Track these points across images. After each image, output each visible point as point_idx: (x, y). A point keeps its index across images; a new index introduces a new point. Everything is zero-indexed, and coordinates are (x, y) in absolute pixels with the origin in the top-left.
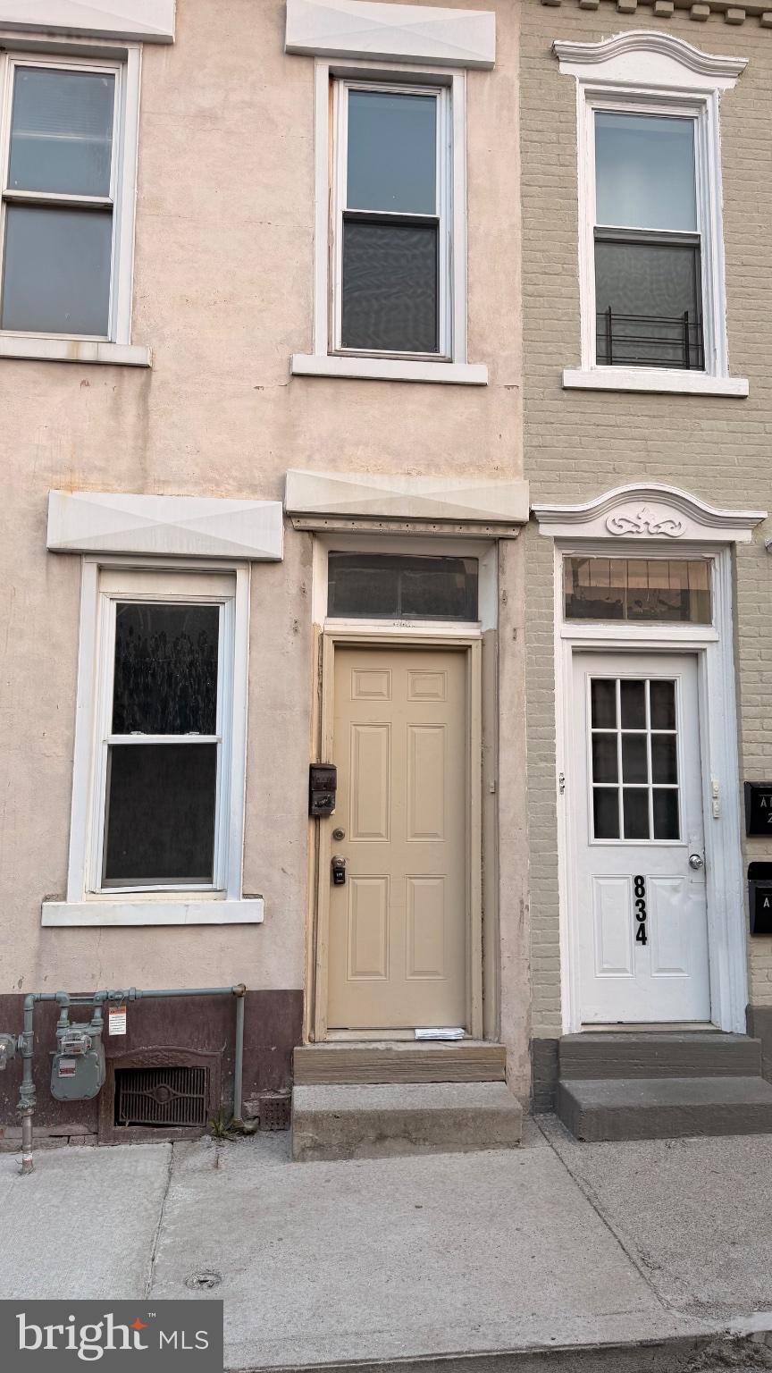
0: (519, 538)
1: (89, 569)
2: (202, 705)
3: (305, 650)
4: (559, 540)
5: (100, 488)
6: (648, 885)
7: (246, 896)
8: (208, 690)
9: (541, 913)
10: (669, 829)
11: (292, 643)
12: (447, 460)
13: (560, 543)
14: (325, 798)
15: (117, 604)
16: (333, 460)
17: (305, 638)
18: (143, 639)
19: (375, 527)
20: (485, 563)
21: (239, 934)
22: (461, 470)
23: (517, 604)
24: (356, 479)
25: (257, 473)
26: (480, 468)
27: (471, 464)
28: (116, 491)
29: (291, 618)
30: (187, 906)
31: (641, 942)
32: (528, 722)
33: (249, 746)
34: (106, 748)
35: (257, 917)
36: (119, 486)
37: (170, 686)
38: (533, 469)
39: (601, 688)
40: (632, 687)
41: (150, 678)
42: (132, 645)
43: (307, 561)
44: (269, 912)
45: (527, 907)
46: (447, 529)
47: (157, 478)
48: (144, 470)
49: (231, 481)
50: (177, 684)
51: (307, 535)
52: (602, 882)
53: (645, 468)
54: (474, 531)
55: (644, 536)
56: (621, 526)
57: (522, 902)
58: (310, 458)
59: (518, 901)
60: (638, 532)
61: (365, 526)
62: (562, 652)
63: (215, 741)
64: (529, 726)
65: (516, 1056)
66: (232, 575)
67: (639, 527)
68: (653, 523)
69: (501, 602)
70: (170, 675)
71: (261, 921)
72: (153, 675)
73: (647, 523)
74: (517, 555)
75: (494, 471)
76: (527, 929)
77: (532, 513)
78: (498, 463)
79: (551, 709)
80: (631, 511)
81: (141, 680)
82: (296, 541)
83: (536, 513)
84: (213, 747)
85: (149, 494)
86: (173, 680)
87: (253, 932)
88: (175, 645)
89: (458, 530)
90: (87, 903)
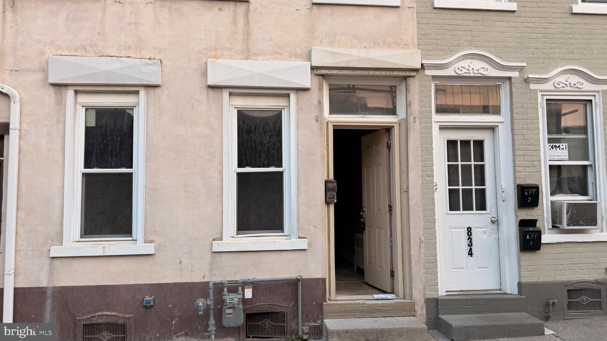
0: (416, 76)
1: (226, 94)
2: (276, 154)
3: (321, 129)
4: (434, 77)
5: (229, 57)
6: (473, 231)
7: (299, 238)
8: (278, 147)
9: (429, 244)
10: (482, 206)
11: (315, 126)
12: (383, 41)
13: (433, 79)
14: (332, 195)
15: (238, 110)
16: (332, 42)
17: (321, 124)
18: (249, 126)
19: (351, 72)
20: (399, 88)
21: (297, 254)
22: (389, 46)
23: (415, 107)
24: (343, 51)
25: (298, 49)
26: (398, 45)
27: (394, 43)
28: (235, 59)
29: (314, 115)
30: (275, 242)
31: (470, 256)
32: (421, 160)
33: (298, 173)
34: (236, 174)
35: (305, 247)
36: (237, 56)
37: (262, 146)
38: (421, 45)
39: (451, 144)
40: (465, 143)
41: (253, 143)
42: (244, 128)
43: (321, 89)
44: (310, 244)
45: (423, 241)
46: (383, 73)
47: (253, 52)
48: (248, 49)
49: (286, 53)
50: (265, 146)
51: (321, 77)
52: (453, 230)
53: (471, 44)
54: (396, 73)
55: (472, 75)
56: (461, 70)
57: (420, 239)
58: (321, 42)
59: (418, 239)
60: (469, 73)
61: (347, 72)
62: (435, 128)
63: (282, 170)
64: (422, 161)
65: (419, 306)
66: (288, 96)
67: (469, 70)
68: (475, 69)
69: (408, 106)
70: (262, 142)
71: (306, 248)
72: (255, 142)
73: (473, 69)
74: (415, 84)
75: (404, 46)
76: (423, 251)
77: (422, 64)
78: (405, 42)
79: (432, 154)
80: (465, 63)
81: (249, 144)
82: (316, 80)
83: (424, 65)
84: (281, 173)
85: (250, 60)
86: (263, 143)
87: (303, 253)
88: (263, 128)
89: (388, 73)
90: (231, 241)
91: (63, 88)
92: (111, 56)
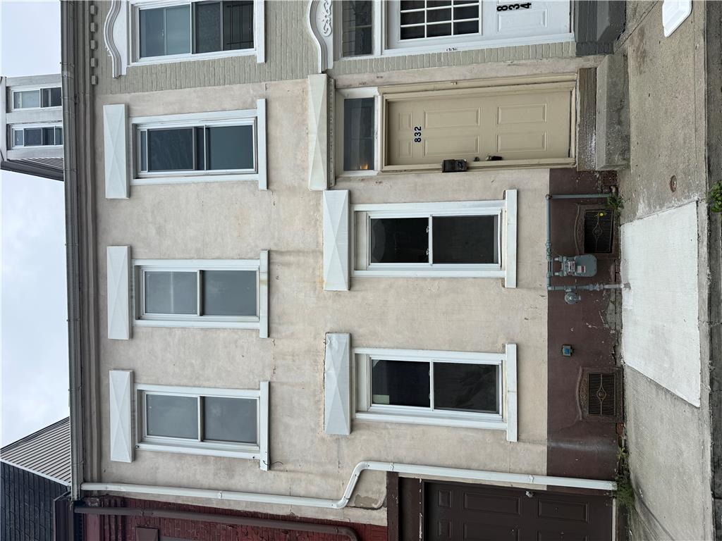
0: (335, 78)
1: (356, 274)
3: (389, 178)
4: (335, 59)
5: (321, 270)
7: (504, 198)
9: (515, 55)
11: (386, 184)
14: (458, 164)
15: (371, 262)
17: (383, 178)
19: (332, 148)
20: (347, 95)
21: (522, 200)
22: (305, 109)
23: (366, 77)
24: (311, 157)
25: (312, 203)
26: (304, 100)
27: (301, 104)
29: (375, 185)
31: (530, 6)
32: (422, 68)
34: (435, 265)
36: (320, 262)
38: (303, 74)
39: (405, 35)
40: (404, 19)
43: (350, 179)
44: (512, 187)
45: (511, 62)
46: (332, 114)
47: (316, 246)
48: (313, 252)
49: (315, 215)
51: (337, 180)
52: (500, 27)
53: (300, 20)
55: (332, 17)
56: (328, 29)
58: (303, 180)
59: (509, 67)
60: (330, 21)
61: (332, 153)
63: (432, 217)
65: (584, 63)
66: (357, 213)
67: (327, 21)
68: (326, 14)
69: (365, 85)
71: (516, 191)
74: (343, 79)
75: (304, 93)
76: (522, 62)
77: (323, 73)
78: (301, 92)
79: (415, 57)
80: (320, 25)
82: (340, 184)
83: (323, 70)
85: (323, 250)
87: (522, 195)
89: (332, 109)
90: (505, 269)
91: (354, 423)
92: (324, 378)
